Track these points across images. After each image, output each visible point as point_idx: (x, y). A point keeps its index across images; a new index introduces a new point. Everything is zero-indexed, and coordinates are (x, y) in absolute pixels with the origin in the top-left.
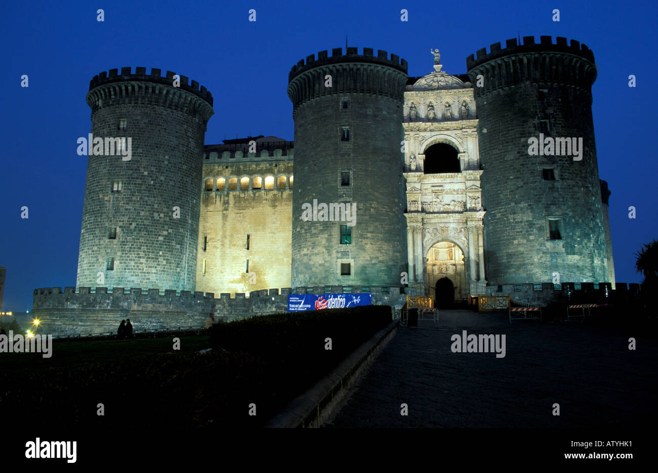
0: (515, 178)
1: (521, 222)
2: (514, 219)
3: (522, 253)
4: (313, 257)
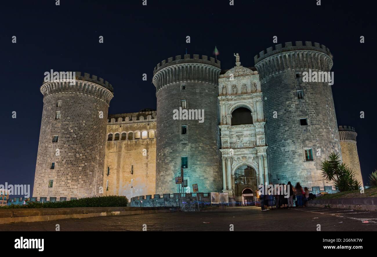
0: (284, 125)
1: (288, 151)
2: (284, 150)
3: (290, 170)
4: (166, 177)
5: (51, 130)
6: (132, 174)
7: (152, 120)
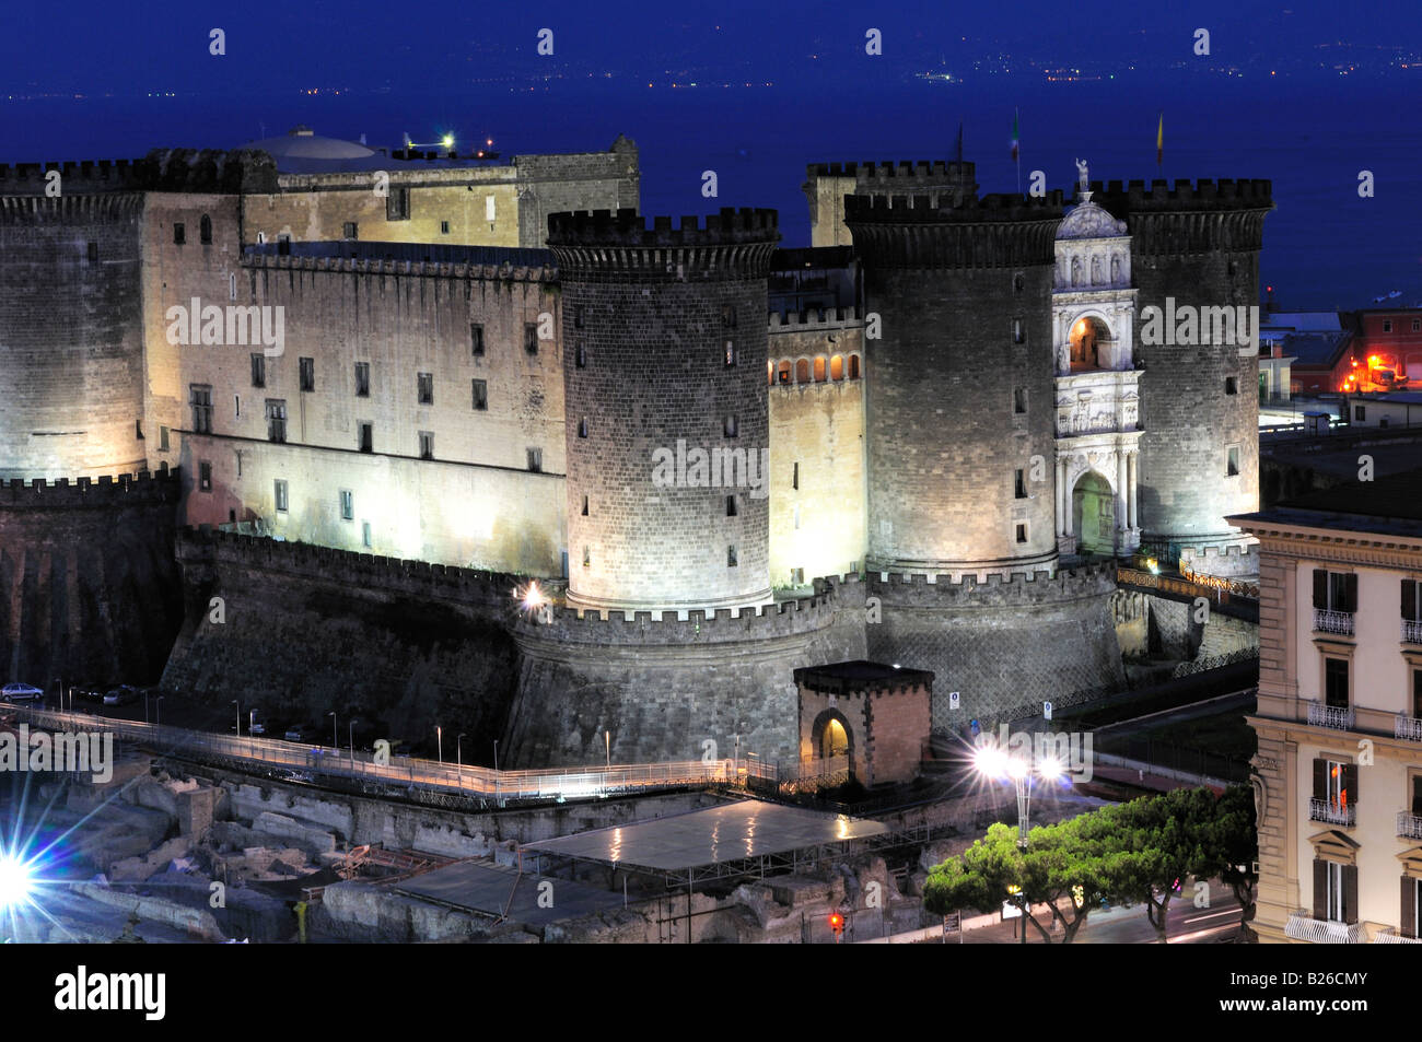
0: (1193, 390)
1: (1197, 452)
2: (1188, 448)
3: (1196, 494)
4: (974, 517)
5: (716, 399)
6: (796, 487)
7: (838, 323)
